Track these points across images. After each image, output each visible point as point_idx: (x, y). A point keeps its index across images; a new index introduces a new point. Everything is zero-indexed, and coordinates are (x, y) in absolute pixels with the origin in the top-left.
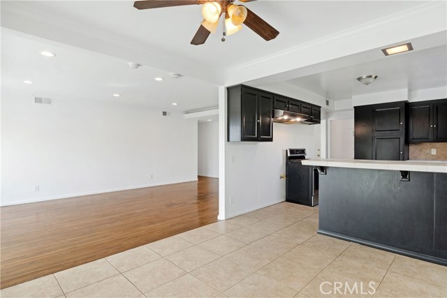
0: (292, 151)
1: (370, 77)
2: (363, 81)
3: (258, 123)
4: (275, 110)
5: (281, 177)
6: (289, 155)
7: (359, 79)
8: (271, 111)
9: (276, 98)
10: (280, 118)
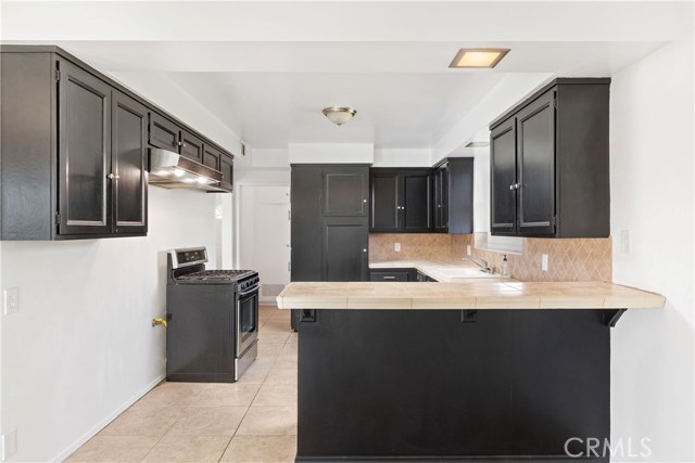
0: (182, 256)
1: (346, 110)
2: (333, 116)
3: (110, 182)
4: (154, 150)
5: (155, 323)
6: (175, 265)
7: (327, 112)
8: (144, 153)
9: (154, 118)
10: (162, 173)
